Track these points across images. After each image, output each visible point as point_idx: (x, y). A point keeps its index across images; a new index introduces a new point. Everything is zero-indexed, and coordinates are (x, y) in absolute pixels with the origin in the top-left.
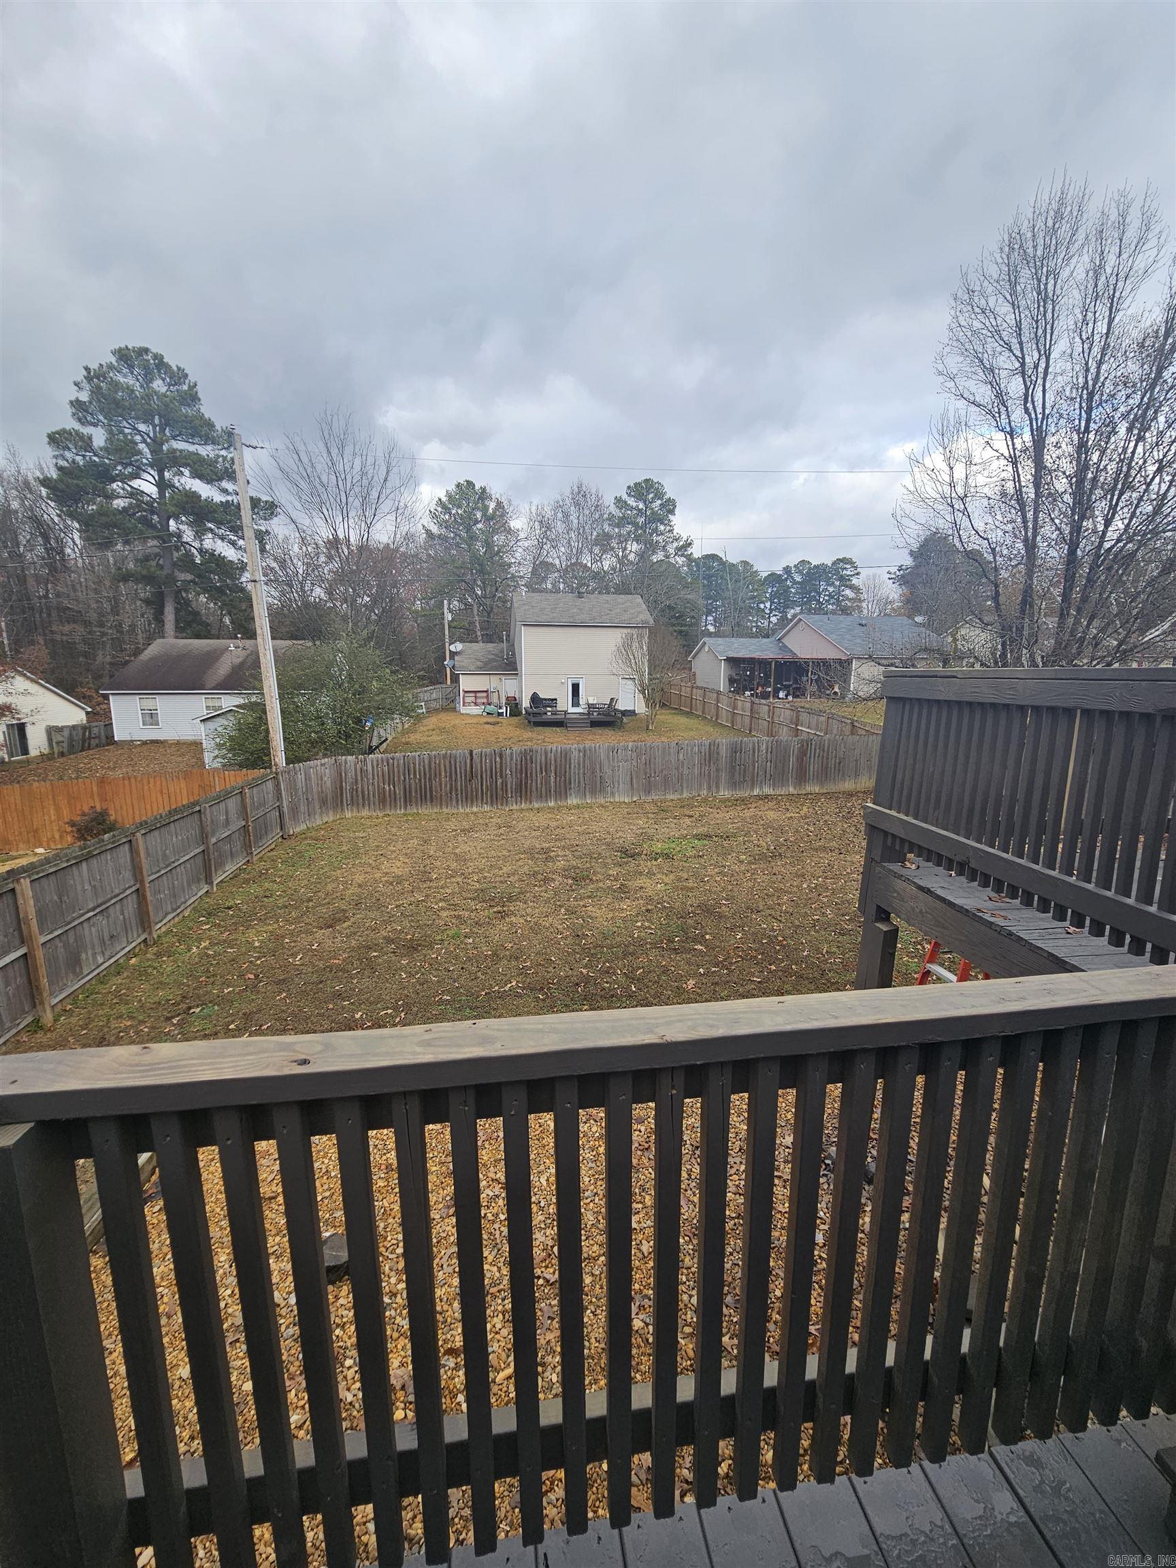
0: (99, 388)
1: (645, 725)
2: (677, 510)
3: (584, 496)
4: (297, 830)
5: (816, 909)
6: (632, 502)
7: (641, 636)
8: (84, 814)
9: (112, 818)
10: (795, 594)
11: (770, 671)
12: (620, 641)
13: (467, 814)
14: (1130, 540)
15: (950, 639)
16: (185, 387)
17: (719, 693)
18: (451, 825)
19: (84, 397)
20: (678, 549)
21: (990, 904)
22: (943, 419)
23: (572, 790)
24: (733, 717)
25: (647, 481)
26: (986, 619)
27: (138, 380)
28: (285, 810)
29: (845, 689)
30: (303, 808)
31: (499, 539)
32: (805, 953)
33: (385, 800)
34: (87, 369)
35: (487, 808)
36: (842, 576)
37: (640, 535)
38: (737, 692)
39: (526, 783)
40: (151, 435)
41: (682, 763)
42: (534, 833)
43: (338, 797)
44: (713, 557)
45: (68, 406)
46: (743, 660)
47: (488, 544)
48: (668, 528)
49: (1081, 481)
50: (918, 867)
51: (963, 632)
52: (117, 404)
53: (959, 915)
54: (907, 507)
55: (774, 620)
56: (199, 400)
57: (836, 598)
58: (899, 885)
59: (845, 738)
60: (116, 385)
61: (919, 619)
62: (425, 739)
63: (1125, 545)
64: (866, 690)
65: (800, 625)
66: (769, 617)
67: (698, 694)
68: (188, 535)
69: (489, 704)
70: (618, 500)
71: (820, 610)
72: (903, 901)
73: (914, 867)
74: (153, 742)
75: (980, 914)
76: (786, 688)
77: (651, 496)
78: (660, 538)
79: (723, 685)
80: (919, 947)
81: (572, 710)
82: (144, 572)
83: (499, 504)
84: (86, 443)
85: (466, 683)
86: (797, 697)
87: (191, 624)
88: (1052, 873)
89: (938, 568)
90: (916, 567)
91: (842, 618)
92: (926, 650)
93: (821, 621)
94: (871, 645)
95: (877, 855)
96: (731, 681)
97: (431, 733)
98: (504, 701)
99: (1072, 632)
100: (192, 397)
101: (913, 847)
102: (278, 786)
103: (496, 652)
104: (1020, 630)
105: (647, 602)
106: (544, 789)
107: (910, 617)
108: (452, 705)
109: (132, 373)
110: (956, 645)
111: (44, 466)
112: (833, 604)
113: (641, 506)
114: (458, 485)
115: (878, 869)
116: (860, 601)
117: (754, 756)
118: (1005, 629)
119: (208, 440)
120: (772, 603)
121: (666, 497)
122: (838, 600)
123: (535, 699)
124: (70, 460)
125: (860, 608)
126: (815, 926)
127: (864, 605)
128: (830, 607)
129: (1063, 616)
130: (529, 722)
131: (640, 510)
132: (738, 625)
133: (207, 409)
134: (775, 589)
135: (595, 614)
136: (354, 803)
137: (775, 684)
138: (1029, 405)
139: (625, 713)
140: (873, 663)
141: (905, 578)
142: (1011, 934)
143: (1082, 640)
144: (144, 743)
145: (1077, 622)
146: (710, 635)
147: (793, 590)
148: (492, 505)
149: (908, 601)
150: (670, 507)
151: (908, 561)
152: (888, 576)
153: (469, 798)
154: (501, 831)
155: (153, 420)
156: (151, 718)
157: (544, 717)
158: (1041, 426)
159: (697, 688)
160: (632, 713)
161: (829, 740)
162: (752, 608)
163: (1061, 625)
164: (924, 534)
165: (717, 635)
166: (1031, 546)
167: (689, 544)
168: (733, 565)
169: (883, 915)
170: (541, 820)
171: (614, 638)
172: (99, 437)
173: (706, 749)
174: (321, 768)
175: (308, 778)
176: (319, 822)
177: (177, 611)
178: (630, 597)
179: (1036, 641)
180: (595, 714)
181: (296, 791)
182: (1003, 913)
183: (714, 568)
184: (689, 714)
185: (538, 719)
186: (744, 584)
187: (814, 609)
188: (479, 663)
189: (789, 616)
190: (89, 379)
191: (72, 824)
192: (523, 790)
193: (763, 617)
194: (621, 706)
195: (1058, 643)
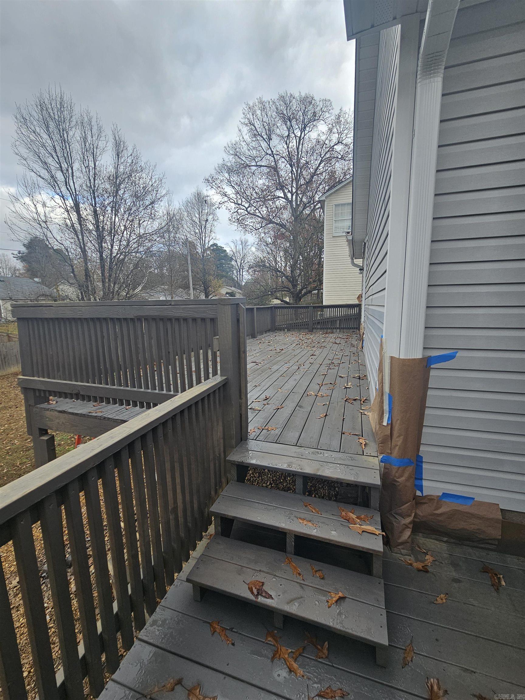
5: (6, 443)
14: (121, 254)
15: (55, 290)
21: (94, 408)
22: (24, 179)
26: (71, 281)
32: (5, 471)
49: (98, 227)
50: (57, 402)
51: (61, 287)
53: (82, 418)
58: (48, 413)
61: (36, 280)
63: (120, 256)
72: (52, 421)
73: (54, 402)
75: (91, 414)
80: (73, 439)
88: (114, 387)
89: (42, 255)
90: (29, 253)
95: (32, 402)
99: (108, 289)
101: (51, 393)
104: (87, 287)
107: (31, 278)
110: (59, 293)
115: (34, 409)
118: (80, 287)
126: (8, 453)
129: (103, 282)
138: (68, 186)
141: (23, 258)
142: (105, 418)
143: (113, 292)
145: (109, 285)
151: (23, 249)
152: (13, 255)
158: (76, 199)
163: (104, 285)
164: (29, 237)
166: (84, 251)
169: (43, 432)
179: (95, 292)
182: (100, 410)
195: (104, 293)
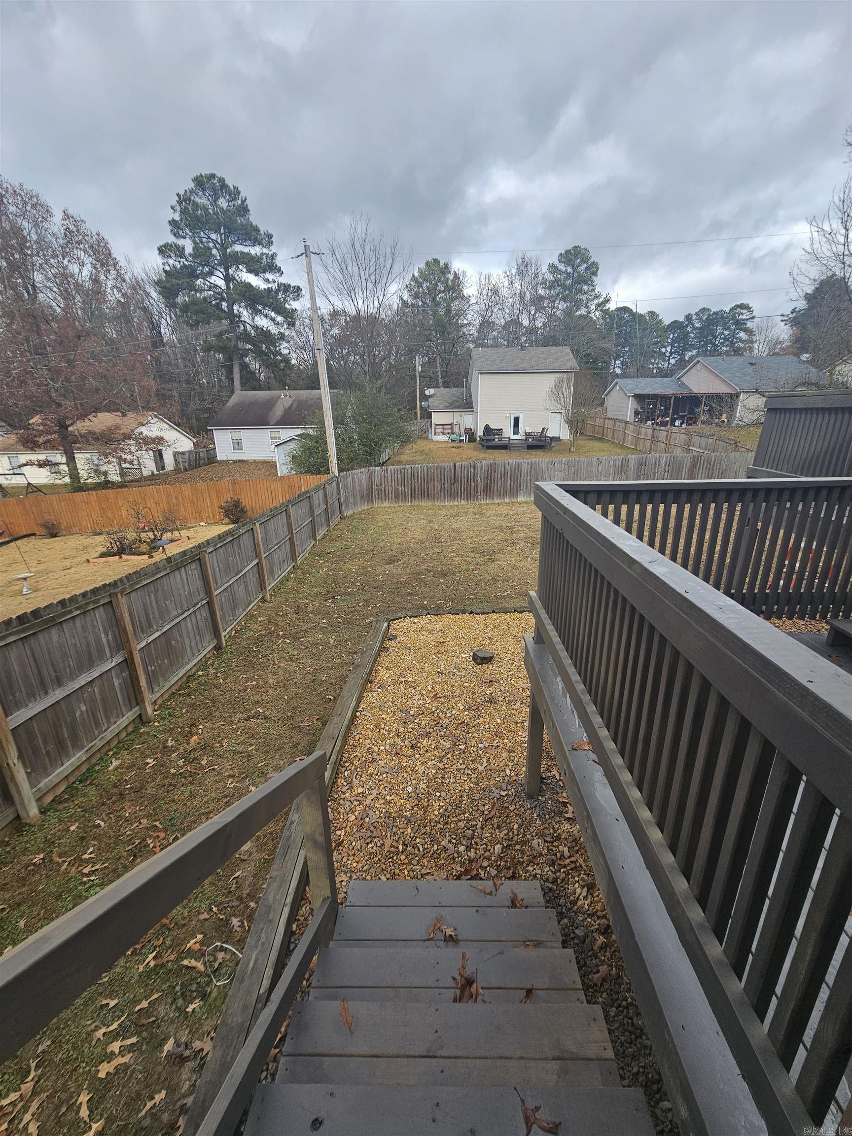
0: (186, 208)
1: (568, 448)
2: (599, 273)
3: (526, 266)
4: (348, 514)
6: (562, 267)
7: (569, 380)
8: (227, 502)
9: (244, 504)
10: (694, 338)
11: (670, 404)
12: (553, 383)
13: (452, 506)
15: (828, 374)
16: (239, 202)
17: (626, 422)
18: (443, 512)
19: (177, 217)
20: (598, 305)
23: (521, 492)
24: (637, 441)
25: (576, 247)
27: (209, 200)
28: (342, 501)
29: (731, 416)
30: (351, 500)
31: (455, 305)
33: (398, 496)
34: (178, 195)
35: (464, 502)
36: (738, 320)
37: (568, 295)
38: (641, 421)
39: (490, 486)
40: (219, 241)
41: (601, 473)
42: (499, 518)
43: (368, 495)
44: (625, 309)
45: (168, 225)
46: (648, 396)
47: (448, 311)
48: (591, 288)
51: (838, 368)
52: (198, 219)
54: (804, 267)
55: (673, 361)
56: (249, 211)
57: (731, 341)
59: (729, 454)
60: (196, 205)
61: (805, 357)
62: (412, 458)
64: (749, 418)
65: (698, 365)
66: (669, 360)
67: (609, 424)
68: (245, 315)
69: (453, 434)
70: (553, 268)
71: (715, 352)
74: (240, 461)
76: (682, 417)
77: (578, 261)
78: (584, 298)
79: (630, 417)
81: (513, 437)
82: (221, 344)
83: (456, 276)
84: (180, 251)
85: (437, 418)
86: (690, 424)
87: (250, 381)
89: (830, 309)
90: (809, 309)
91: (734, 358)
92: (804, 383)
93: (717, 362)
94: (758, 381)
96: (637, 413)
97: (414, 454)
98: (463, 431)
100: (243, 210)
102: (338, 485)
103: (458, 394)
105: (572, 351)
106: (502, 491)
107: (797, 355)
108: (425, 435)
109: (205, 195)
110: (832, 379)
111: (147, 269)
112: (726, 346)
113: (569, 270)
114: (427, 264)
116: (752, 342)
117: (655, 468)
119: (256, 242)
120: (672, 347)
121: (591, 261)
122: (732, 342)
123: (487, 429)
124: (171, 265)
125: (751, 349)
127: (756, 346)
128: (724, 348)
130: (483, 446)
131: (568, 274)
132: (643, 367)
133: (254, 218)
134: (676, 335)
135: (533, 363)
136: (379, 497)
137: (673, 414)
139: (552, 439)
140: (758, 396)
141: (797, 320)
144: (235, 462)
146: (618, 376)
147: (692, 335)
148: (451, 277)
149: (797, 341)
150: (593, 269)
151: (802, 304)
152: (781, 318)
153: (452, 496)
154: (477, 516)
155: (220, 231)
156: (238, 445)
157: (493, 442)
159: (609, 419)
160: (558, 439)
161: (716, 456)
162: (655, 352)
165: (623, 376)
167: (607, 301)
168: (641, 316)
170: (503, 510)
171: (548, 381)
172: (188, 246)
173: (618, 463)
174: (360, 475)
175: (353, 481)
176: (360, 510)
177: (241, 371)
178: (560, 348)
180: (530, 440)
181: (348, 488)
183: (624, 318)
184: (601, 439)
185: (490, 444)
186: (650, 332)
187: (710, 351)
188: (446, 404)
189: (687, 358)
190: (180, 202)
191: (221, 507)
192: (488, 491)
193: (664, 360)
194: (550, 434)
